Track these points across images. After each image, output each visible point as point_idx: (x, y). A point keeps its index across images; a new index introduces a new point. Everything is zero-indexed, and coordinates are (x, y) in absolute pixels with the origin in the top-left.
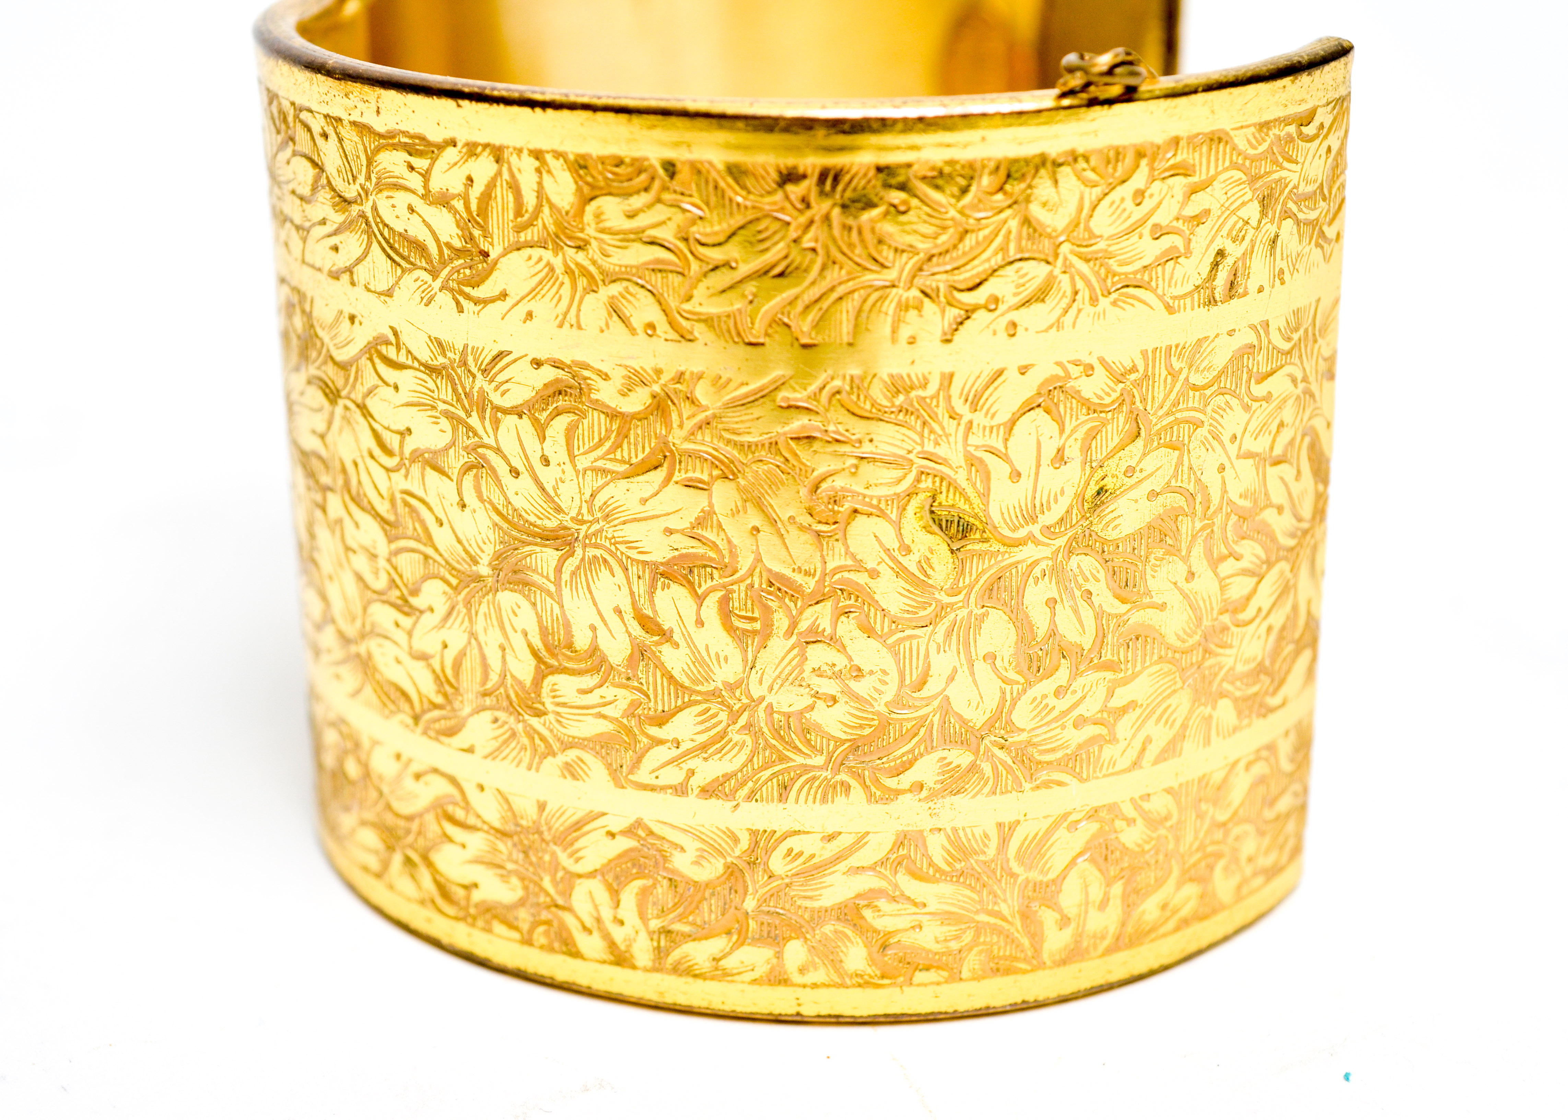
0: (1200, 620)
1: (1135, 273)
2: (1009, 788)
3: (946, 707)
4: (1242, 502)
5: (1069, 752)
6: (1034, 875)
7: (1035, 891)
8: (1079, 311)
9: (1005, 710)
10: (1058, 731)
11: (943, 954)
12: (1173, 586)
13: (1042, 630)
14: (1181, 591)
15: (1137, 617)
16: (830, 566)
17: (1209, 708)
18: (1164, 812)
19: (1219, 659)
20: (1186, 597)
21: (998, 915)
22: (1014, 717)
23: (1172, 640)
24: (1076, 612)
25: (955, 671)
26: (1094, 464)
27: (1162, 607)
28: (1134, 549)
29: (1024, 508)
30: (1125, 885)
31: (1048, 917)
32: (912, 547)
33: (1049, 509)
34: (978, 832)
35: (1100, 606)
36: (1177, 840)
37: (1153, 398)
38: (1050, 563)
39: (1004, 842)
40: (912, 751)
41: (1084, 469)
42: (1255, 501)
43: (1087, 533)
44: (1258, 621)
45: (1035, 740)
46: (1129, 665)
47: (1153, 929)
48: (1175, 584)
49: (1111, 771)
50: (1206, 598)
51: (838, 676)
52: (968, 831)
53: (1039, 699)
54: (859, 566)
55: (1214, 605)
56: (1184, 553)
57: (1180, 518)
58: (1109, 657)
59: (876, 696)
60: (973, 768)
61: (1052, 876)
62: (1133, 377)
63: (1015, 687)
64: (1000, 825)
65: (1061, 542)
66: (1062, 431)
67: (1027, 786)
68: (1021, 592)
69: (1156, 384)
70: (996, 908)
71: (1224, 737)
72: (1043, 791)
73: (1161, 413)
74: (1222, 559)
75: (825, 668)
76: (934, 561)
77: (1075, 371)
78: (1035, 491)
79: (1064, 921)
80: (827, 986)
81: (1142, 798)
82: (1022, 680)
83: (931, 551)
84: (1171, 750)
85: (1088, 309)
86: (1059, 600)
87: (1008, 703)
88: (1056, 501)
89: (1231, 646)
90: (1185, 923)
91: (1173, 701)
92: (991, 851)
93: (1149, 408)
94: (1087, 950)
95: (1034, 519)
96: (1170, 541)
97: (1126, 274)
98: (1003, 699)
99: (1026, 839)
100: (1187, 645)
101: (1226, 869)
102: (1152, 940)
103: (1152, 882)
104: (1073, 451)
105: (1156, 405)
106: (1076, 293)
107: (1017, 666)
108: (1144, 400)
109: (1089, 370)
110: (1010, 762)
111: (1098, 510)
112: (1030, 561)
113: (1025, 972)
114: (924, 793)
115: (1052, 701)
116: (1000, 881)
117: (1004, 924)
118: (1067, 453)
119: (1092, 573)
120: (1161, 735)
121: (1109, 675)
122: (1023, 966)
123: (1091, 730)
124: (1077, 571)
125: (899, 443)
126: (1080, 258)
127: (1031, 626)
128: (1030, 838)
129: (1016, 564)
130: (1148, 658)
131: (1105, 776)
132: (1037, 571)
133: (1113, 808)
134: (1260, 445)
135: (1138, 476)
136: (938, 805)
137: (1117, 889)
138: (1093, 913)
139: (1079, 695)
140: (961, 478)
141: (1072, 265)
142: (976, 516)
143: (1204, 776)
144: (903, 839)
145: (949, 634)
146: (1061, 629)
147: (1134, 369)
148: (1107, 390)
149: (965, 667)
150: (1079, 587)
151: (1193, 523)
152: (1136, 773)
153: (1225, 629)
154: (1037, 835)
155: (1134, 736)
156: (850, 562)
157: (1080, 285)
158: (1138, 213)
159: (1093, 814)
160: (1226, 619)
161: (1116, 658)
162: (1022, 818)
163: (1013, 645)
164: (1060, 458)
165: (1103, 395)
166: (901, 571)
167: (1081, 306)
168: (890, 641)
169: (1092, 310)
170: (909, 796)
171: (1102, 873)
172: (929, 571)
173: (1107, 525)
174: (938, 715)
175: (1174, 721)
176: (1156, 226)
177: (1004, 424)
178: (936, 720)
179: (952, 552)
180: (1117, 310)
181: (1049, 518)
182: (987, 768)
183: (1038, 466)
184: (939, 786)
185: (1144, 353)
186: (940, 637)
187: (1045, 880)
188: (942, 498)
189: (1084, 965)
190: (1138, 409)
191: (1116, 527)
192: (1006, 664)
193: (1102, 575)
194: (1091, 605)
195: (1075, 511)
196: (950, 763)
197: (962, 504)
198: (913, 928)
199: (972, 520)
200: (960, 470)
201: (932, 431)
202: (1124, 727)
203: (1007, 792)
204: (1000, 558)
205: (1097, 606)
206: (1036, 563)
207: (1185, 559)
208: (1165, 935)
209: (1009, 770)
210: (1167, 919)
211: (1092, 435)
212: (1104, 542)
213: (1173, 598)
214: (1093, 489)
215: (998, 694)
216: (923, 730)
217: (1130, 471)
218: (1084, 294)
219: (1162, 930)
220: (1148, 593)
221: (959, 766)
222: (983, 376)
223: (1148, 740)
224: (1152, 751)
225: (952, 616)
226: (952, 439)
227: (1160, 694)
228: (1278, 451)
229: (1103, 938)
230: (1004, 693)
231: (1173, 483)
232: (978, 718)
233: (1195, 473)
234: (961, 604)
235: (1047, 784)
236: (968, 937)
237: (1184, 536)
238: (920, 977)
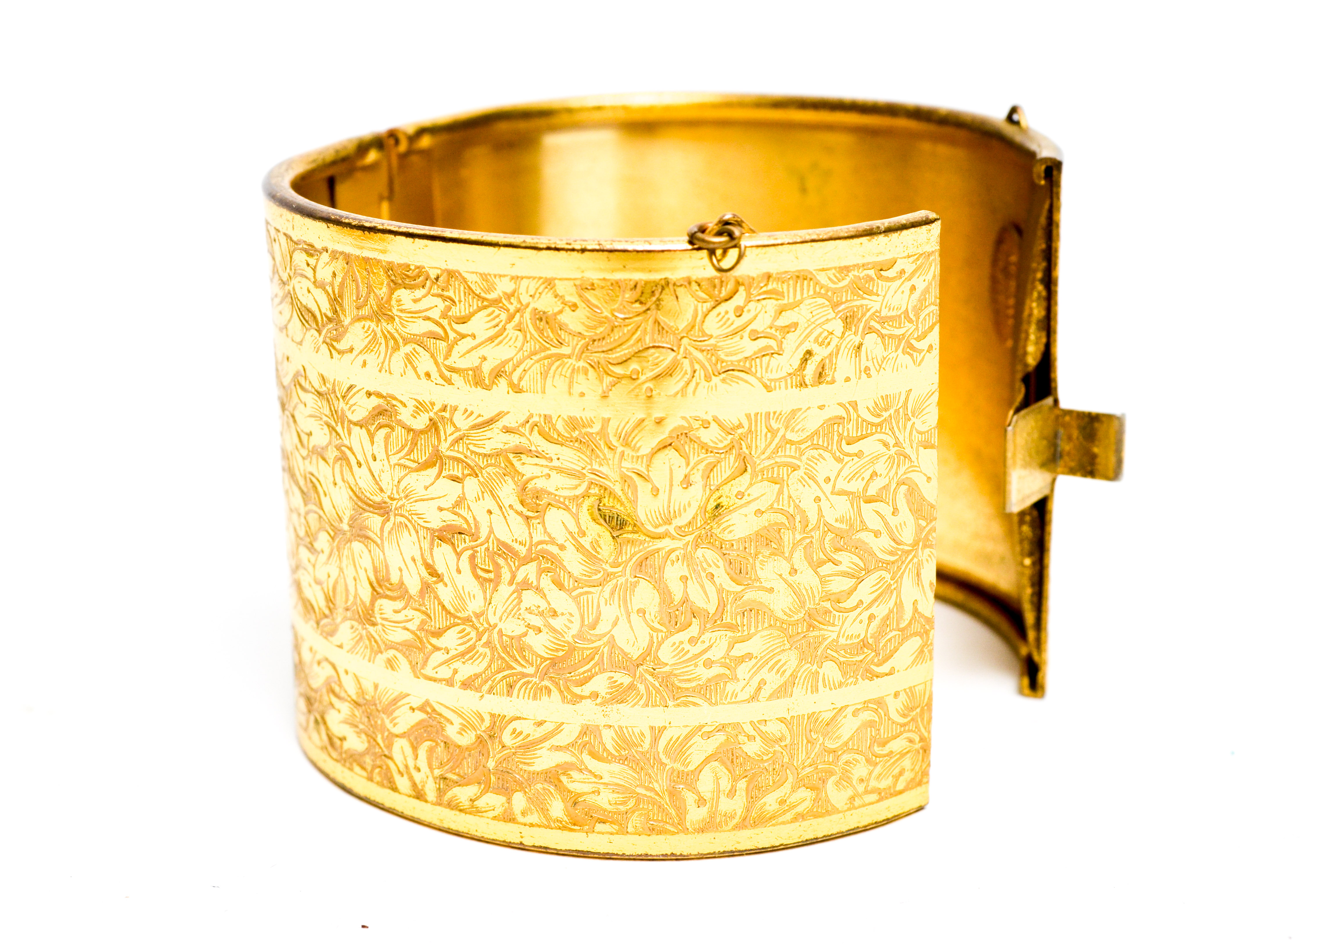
0: (803, 603)
1: (739, 361)
2: (658, 703)
3: (612, 643)
4: (837, 525)
5: (701, 683)
6: (677, 766)
7: (679, 777)
8: (697, 384)
9: (653, 649)
10: (692, 667)
11: (615, 813)
12: (779, 577)
13: (678, 598)
14: (785, 581)
15: (750, 595)
16: (535, 540)
17: (815, 667)
18: (779, 735)
19: (822, 632)
20: (790, 585)
21: (653, 790)
22: (660, 654)
23: (780, 615)
24: (703, 587)
25: (618, 619)
26: (712, 488)
27: (771, 590)
28: (745, 548)
29: (662, 512)
30: (749, 783)
31: (690, 798)
32: (586, 531)
33: (680, 515)
34: (637, 731)
35: (721, 584)
36: (791, 757)
37: (756, 447)
38: (682, 552)
39: (655, 740)
40: (590, 670)
41: (705, 490)
42: (851, 526)
43: (709, 534)
44: (859, 610)
45: (675, 672)
46: (745, 628)
47: (773, 817)
48: (780, 575)
49: (733, 700)
50: (808, 588)
51: (541, 614)
52: (630, 729)
53: (677, 644)
54: (553, 541)
55: (816, 594)
56: (787, 555)
57: (782, 531)
58: (729, 620)
59: (566, 630)
60: (632, 687)
61: (691, 768)
62: (740, 431)
63: (660, 634)
64: (652, 728)
65: (690, 538)
66: (688, 464)
67: (670, 703)
68: (661, 569)
69: (759, 437)
70: (651, 785)
71: (831, 689)
72: (683, 709)
73: (763, 457)
74: (821, 563)
75: (533, 608)
76: (601, 542)
77: (696, 425)
78: (669, 502)
79: (701, 802)
80: (539, 826)
81: (759, 722)
82: (665, 630)
83: (599, 536)
84: (783, 691)
85: (703, 383)
86: (689, 577)
87: (655, 645)
88: (685, 510)
89: (833, 625)
90: (801, 817)
91: (783, 657)
92: (646, 745)
93: (753, 453)
94: (720, 824)
95: (668, 522)
96: (774, 545)
97: (732, 361)
98: (651, 643)
99: (671, 740)
100: (792, 619)
101: (837, 783)
102: (773, 825)
103: (771, 783)
104: (697, 477)
105: (759, 451)
106: (695, 372)
107: (661, 619)
108: (749, 447)
109: (706, 425)
110: (657, 685)
111: (717, 520)
112: (667, 549)
113: (673, 833)
114: (599, 700)
115: (687, 646)
116: (653, 767)
117: (657, 798)
118: (692, 478)
119: (713, 562)
120: (774, 681)
121: (729, 634)
122: (672, 829)
123: (716, 670)
124: (702, 559)
125: (576, 462)
126: (697, 349)
127: (670, 593)
128: (674, 740)
129: (658, 551)
130: (760, 625)
131: (729, 703)
132: (673, 556)
133: (737, 726)
134: (856, 486)
135: (746, 498)
136: (608, 710)
137: (742, 785)
138: (723, 799)
139: (707, 644)
140: (617, 489)
141: (690, 353)
142: (629, 515)
143: (814, 713)
144: (586, 731)
145: (612, 593)
146: (692, 598)
147: (740, 426)
148: (720, 438)
149: (625, 617)
150: (704, 570)
151: (794, 535)
152: (754, 704)
153: (827, 612)
154: (679, 738)
155: (751, 678)
156: (547, 539)
157: (697, 367)
158: (739, 322)
159: (722, 728)
160: (828, 605)
161: (734, 622)
162: (668, 725)
163: (657, 605)
164: (687, 483)
165: (717, 441)
166: (580, 548)
167: (698, 381)
168: (574, 594)
169: (707, 384)
170: (589, 701)
171: (730, 772)
172: (598, 550)
173: (724, 530)
174: (607, 648)
175: (785, 671)
176: (753, 331)
177: (647, 455)
178: (606, 650)
179: (613, 538)
180: (725, 386)
181: (681, 521)
182: (642, 688)
183: (671, 485)
184: (608, 696)
185: (748, 416)
186: (607, 594)
187: (686, 770)
188: (605, 501)
189: (717, 835)
190: (744, 453)
191: (731, 532)
192: (653, 618)
193: (721, 563)
194: (714, 583)
195: (699, 518)
196: (616, 682)
197: (618, 506)
198: (593, 792)
199: (625, 517)
200: (617, 483)
201: (598, 456)
202: (743, 671)
203: (656, 705)
204: (646, 545)
205: (718, 585)
206: (673, 550)
207: (789, 559)
208: (783, 823)
209: (658, 691)
210: (785, 812)
211: (712, 468)
212: (722, 542)
213: (779, 586)
214: (712, 504)
215: (648, 638)
216: (597, 657)
217: (740, 495)
218: (700, 373)
219: (781, 819)
220: (758, 580)
221: (622, 684)
222: (631, 422)
223: (763, 682)
224: (767, 691)
225: (614, 581)
226: (610, 462)
227: (772, 651)
228: (872, 491)
229: (732, 817)
230: (652, 637)
231: (775, 506)
232: (635, 654)
233: (794, 501)
234: (620, 574)
235: (686, 704)
236: (631, 803)
237: (786, 543)
238: (599, 827)
